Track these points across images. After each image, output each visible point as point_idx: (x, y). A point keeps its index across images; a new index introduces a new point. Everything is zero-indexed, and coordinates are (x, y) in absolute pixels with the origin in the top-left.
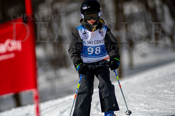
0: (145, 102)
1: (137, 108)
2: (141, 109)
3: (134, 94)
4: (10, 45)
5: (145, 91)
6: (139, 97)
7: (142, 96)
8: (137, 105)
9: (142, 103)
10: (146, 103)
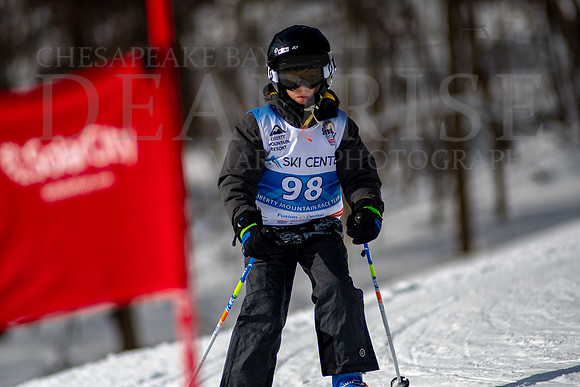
0: (546, 331)
1: (521, 354)
2: (533, 356)
3: (511, 306)
4: (98, 145)
5: (549, 297)
6: (526, 316)
7: (538, 311)
8: (521, 343)
9: (537, 336)
10: (552, 335)
